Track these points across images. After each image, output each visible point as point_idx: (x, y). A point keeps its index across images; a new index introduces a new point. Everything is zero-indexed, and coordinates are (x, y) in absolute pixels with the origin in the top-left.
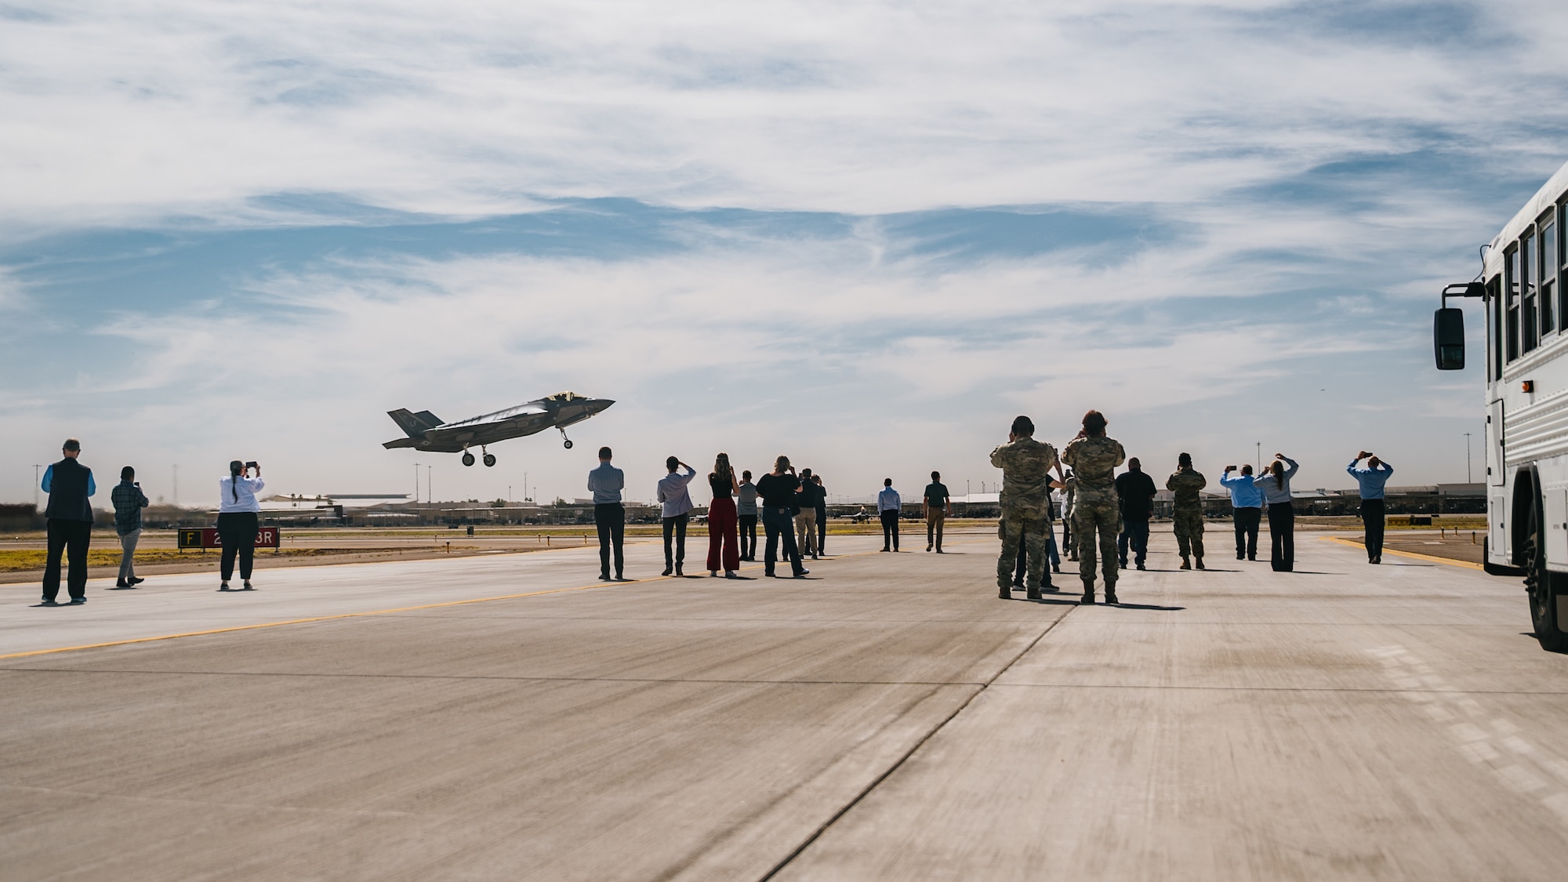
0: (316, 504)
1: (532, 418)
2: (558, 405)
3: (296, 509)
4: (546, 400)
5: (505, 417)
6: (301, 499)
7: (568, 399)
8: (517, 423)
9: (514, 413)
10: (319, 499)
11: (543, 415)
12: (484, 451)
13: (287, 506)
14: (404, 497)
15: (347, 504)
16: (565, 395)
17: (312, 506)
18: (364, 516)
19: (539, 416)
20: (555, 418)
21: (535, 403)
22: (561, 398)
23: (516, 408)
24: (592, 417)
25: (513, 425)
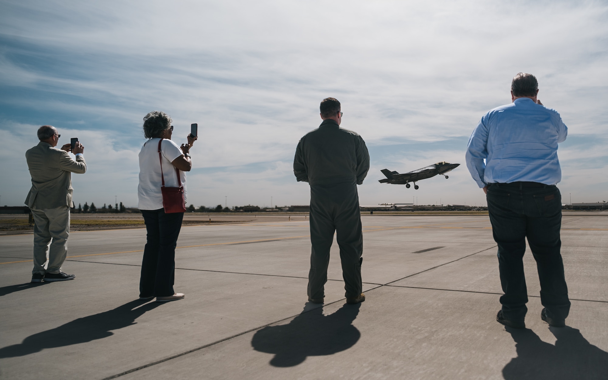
0: (391, 206)
1: (430, 170)
2: (440, 166)
3: (386, 207)
4: (435, 165)
5: (421, 170)
6: (387, 205)
7: (443, 164)
8: (425, 173)
9: (424, 169)
10: (391, 205)
11: (434, 170)
12: (414, 184)
13: (384, 206)
14: (413, 204)
15: (398, 206)
16: (442, 163)
17: (390, 206)
18: (400, 209)
19: (432, 170)
20: (439, 171)
21: (432, 166)
22: (441, 164)
23: (425, 168)
24: (452, 170)
25: (424, 173)
